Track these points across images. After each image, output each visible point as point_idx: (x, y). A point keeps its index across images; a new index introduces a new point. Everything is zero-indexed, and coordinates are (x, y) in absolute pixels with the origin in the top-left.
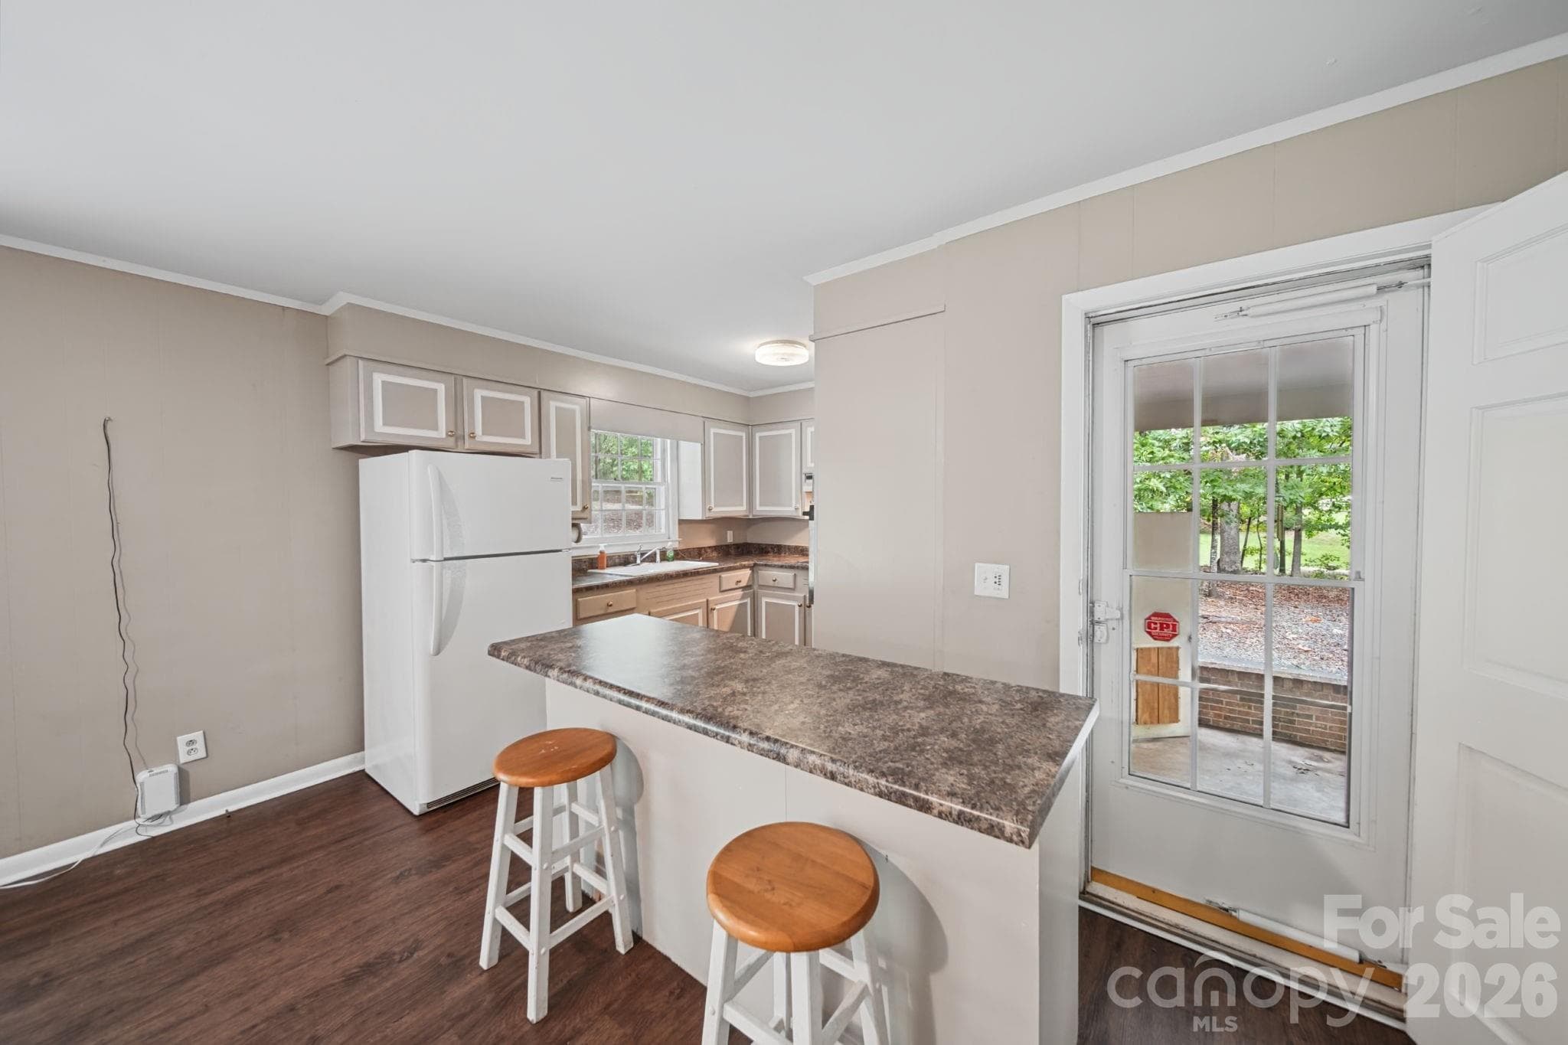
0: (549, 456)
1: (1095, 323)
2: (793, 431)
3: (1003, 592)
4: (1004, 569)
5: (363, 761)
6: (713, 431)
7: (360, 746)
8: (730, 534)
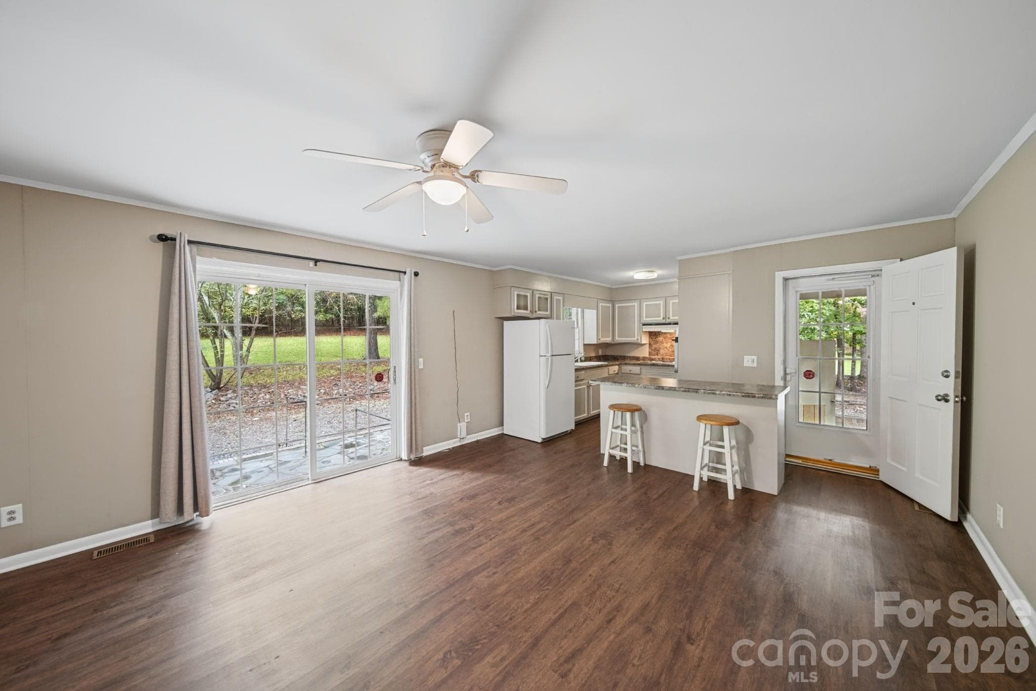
0: (554, 319)
1: (786, 280)
2: (636, 304)
3: (755, 365)
4: (755, 357)
5: (503, 430)
6: (601, 304)
7: (501, 424)
8: (600, 350)
